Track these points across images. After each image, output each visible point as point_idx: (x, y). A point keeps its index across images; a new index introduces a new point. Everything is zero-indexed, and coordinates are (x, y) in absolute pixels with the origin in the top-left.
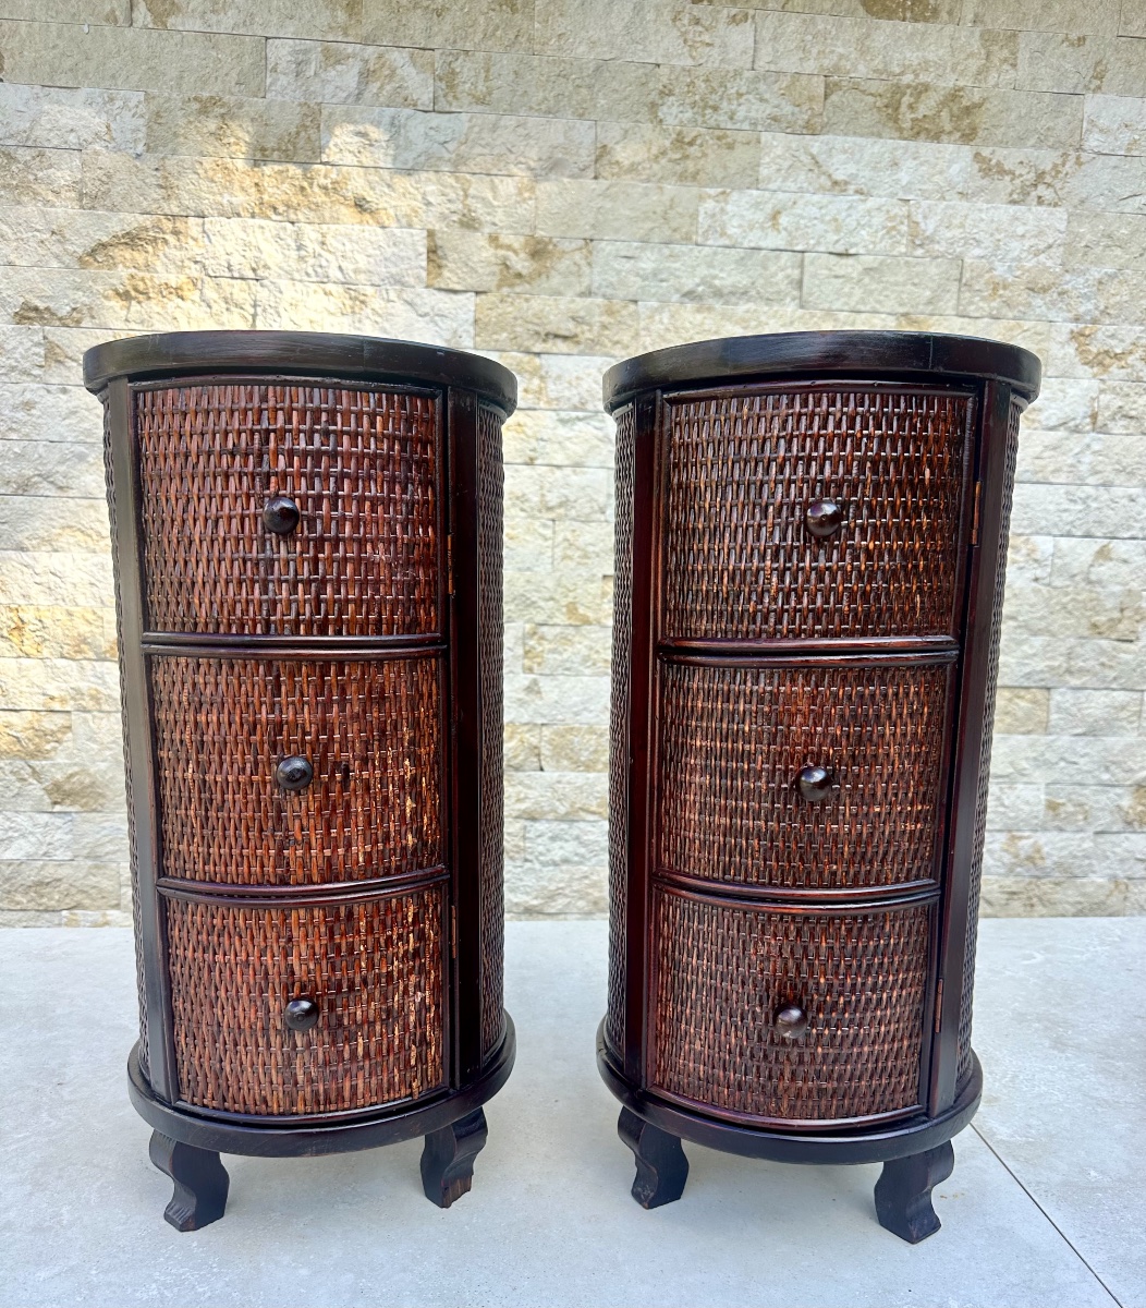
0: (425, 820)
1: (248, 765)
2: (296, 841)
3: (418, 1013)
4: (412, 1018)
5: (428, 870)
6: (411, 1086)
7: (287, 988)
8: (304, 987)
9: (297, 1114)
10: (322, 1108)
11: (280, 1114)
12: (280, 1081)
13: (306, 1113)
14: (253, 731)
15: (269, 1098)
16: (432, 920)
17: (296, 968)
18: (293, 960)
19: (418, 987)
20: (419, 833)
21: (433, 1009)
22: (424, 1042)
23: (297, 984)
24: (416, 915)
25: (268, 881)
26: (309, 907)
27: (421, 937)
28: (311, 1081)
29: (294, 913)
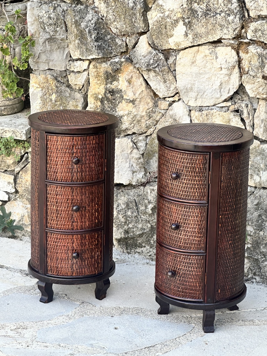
0: (100, 217)
1: (66, 207)
2: (75, 222)
3: (97, 257)
4: (96, 258)
5: (100, 227)
6: (96, 272)
7: (73, 250)
8: (76, 250)
9: (73, 276)
10: (78, 275)
11: (70, 276)
12: (70, 269)
13: (75, 276)
14: (68, 200)
15: (68, 273)
16: (100, 237)
17: (74, 247)
18: (74, 245)
19: (97, 251)
20: (98, 219)
21: (100, 256)
22: (98, 263)
23: (74, 250)
24: (97, 236)
25: (70, 229)
26: (77, 235)
27: (98, 241)
28: (77, 269)
29: (74, 236)
